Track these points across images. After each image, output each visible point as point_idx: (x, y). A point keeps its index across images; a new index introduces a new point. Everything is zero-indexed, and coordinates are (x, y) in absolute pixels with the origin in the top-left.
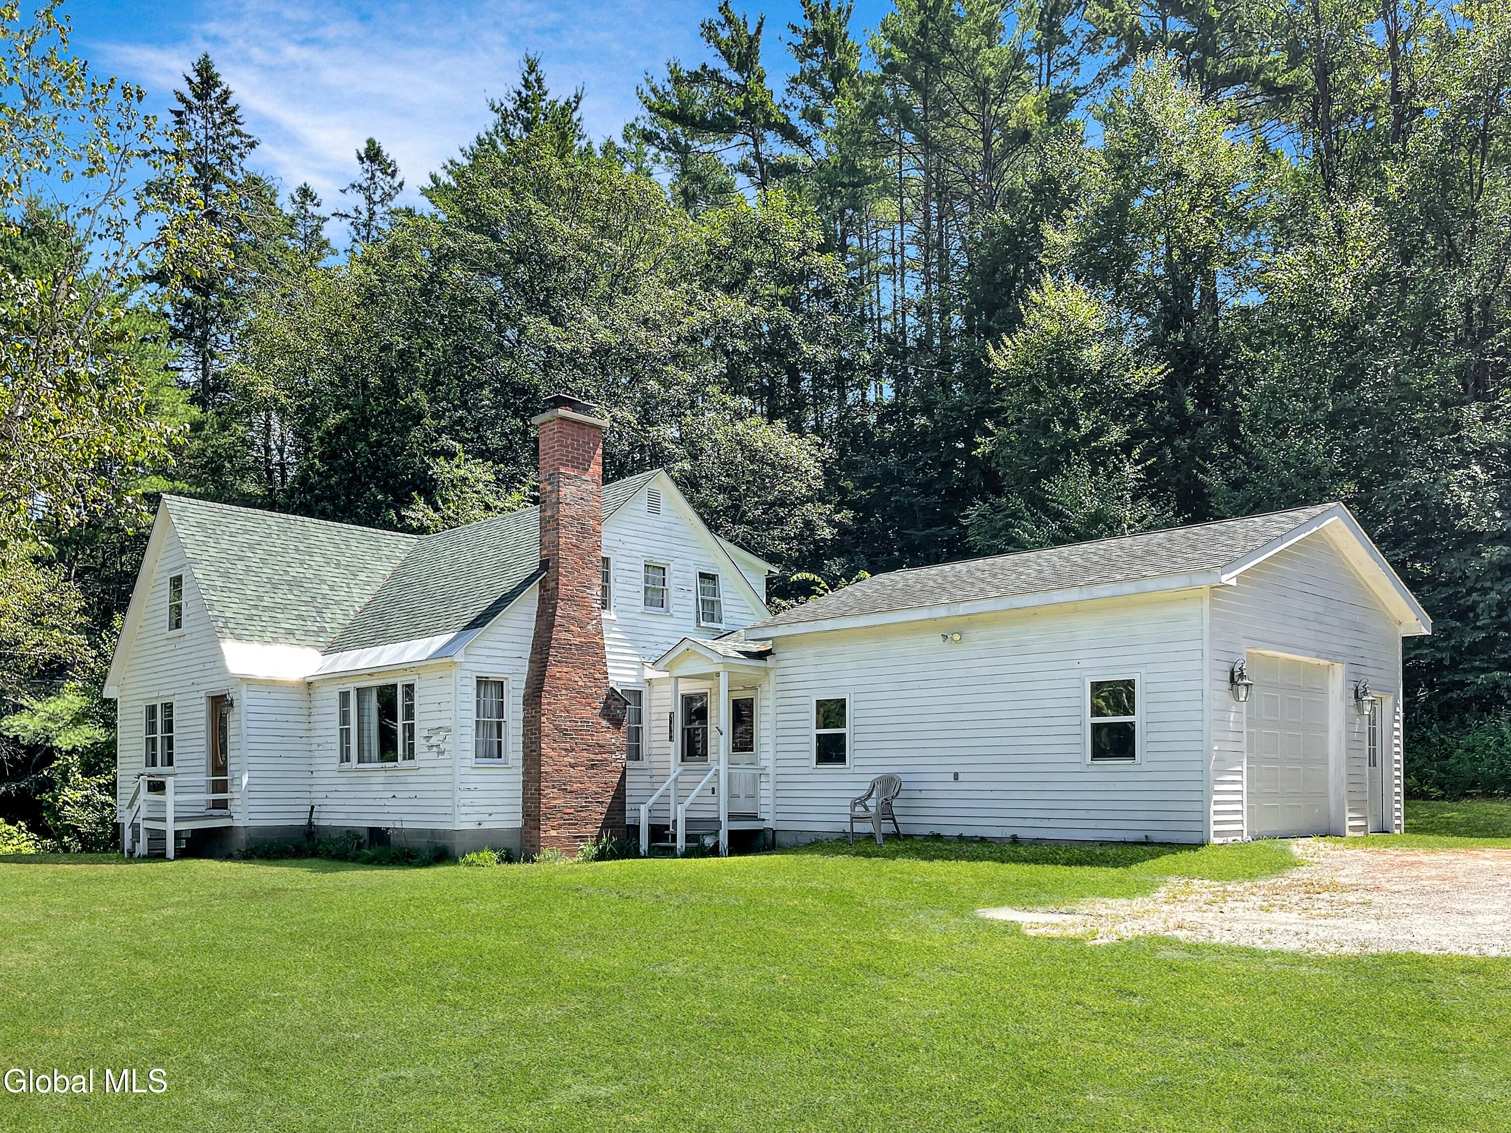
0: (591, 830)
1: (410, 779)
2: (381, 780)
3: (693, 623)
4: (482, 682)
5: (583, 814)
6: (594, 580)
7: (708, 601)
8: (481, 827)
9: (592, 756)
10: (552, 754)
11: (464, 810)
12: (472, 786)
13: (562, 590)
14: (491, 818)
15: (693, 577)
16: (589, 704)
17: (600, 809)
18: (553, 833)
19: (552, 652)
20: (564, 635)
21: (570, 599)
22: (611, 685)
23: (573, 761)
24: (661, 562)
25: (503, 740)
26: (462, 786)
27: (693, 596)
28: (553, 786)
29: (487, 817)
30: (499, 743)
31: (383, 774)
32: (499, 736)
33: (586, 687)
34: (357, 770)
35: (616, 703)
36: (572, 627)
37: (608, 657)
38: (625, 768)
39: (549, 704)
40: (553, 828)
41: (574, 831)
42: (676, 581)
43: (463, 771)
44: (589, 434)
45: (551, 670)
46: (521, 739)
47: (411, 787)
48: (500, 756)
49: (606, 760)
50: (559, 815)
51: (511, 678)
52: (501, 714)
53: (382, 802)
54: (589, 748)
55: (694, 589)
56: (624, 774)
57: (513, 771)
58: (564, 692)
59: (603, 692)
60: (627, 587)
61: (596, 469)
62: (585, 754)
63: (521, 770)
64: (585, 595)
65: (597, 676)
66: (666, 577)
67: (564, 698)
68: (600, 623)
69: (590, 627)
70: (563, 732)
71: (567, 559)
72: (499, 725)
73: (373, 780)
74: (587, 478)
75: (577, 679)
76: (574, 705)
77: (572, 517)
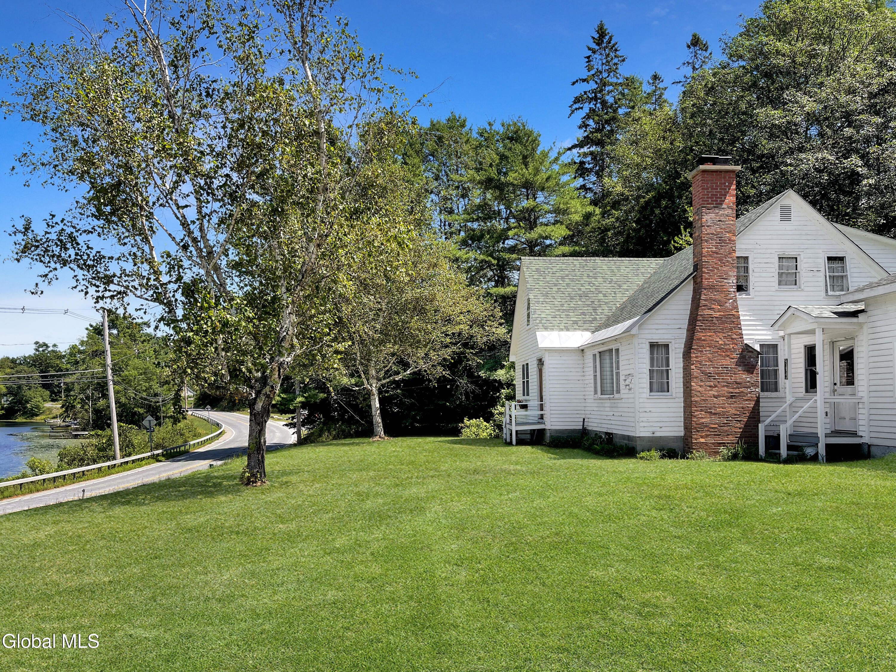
0: (732, 439)
1: (619, 405)
2: (608, 405)
3: (823, 293)
4: (653, 346)
5: (725, 428)
6: (730, 273)
7: (838, 277)
8: (655, 435)
9: (731, 390)
10: (700, 389)
11: (642, 424)
12: (648, 410)
13: (705, 282)
14: (661, 430)
15: (822, 262)
16: (728, 356)
17: (739, 425)
18: (702, 440)
19: (699, 323)
20: (707, 312)
21: (712, 288)
22: (745, 342)
23: (716, 394)
24: (793, 254)
25: (670, 381)
26: (641, 410)
27: (822, 274)
28: (702, 410)
29: (658, 429)
30: (668, 383)
31: (609, 401)
32: (668, 379)
33: (725, 344)
34: (600, 399)
35: (750, 354)
36: (713, 306)
37: (742, 323)
38: (758, 398)
39: (696, 357)
40: (702, 437)
41: (718, 440)
42: (806, 265)
43: (641, 400)
44: (725, 178)
45: (698, 335)
46: (682, 380)
47: (620, 409)
48: (668, 391)
49: (743, 392)
50: (706, 429)
51: (673, 341)
52: (668, 365)
53: (609, 418)
54: (728, 385)
55: (823, 270)
56: (758, 402)
57: (677, 400)
58: (708, 349)
59: (739, 348)
60: (764, 275)
61: (730, 199)
62: (726, 389)
63: (682, 400)
64: (723, 284)
65: (734, 336)
66: (798, 264)
67: (707, 353)
68: (735, 301)
69: (727, 305)
70: (709, 376)
71: (709, 262)
72: (667, 371)
73: (606, 405)
74: (724, 206)
75: (718, 340)
76: (716, 357)
77: (712, 234)
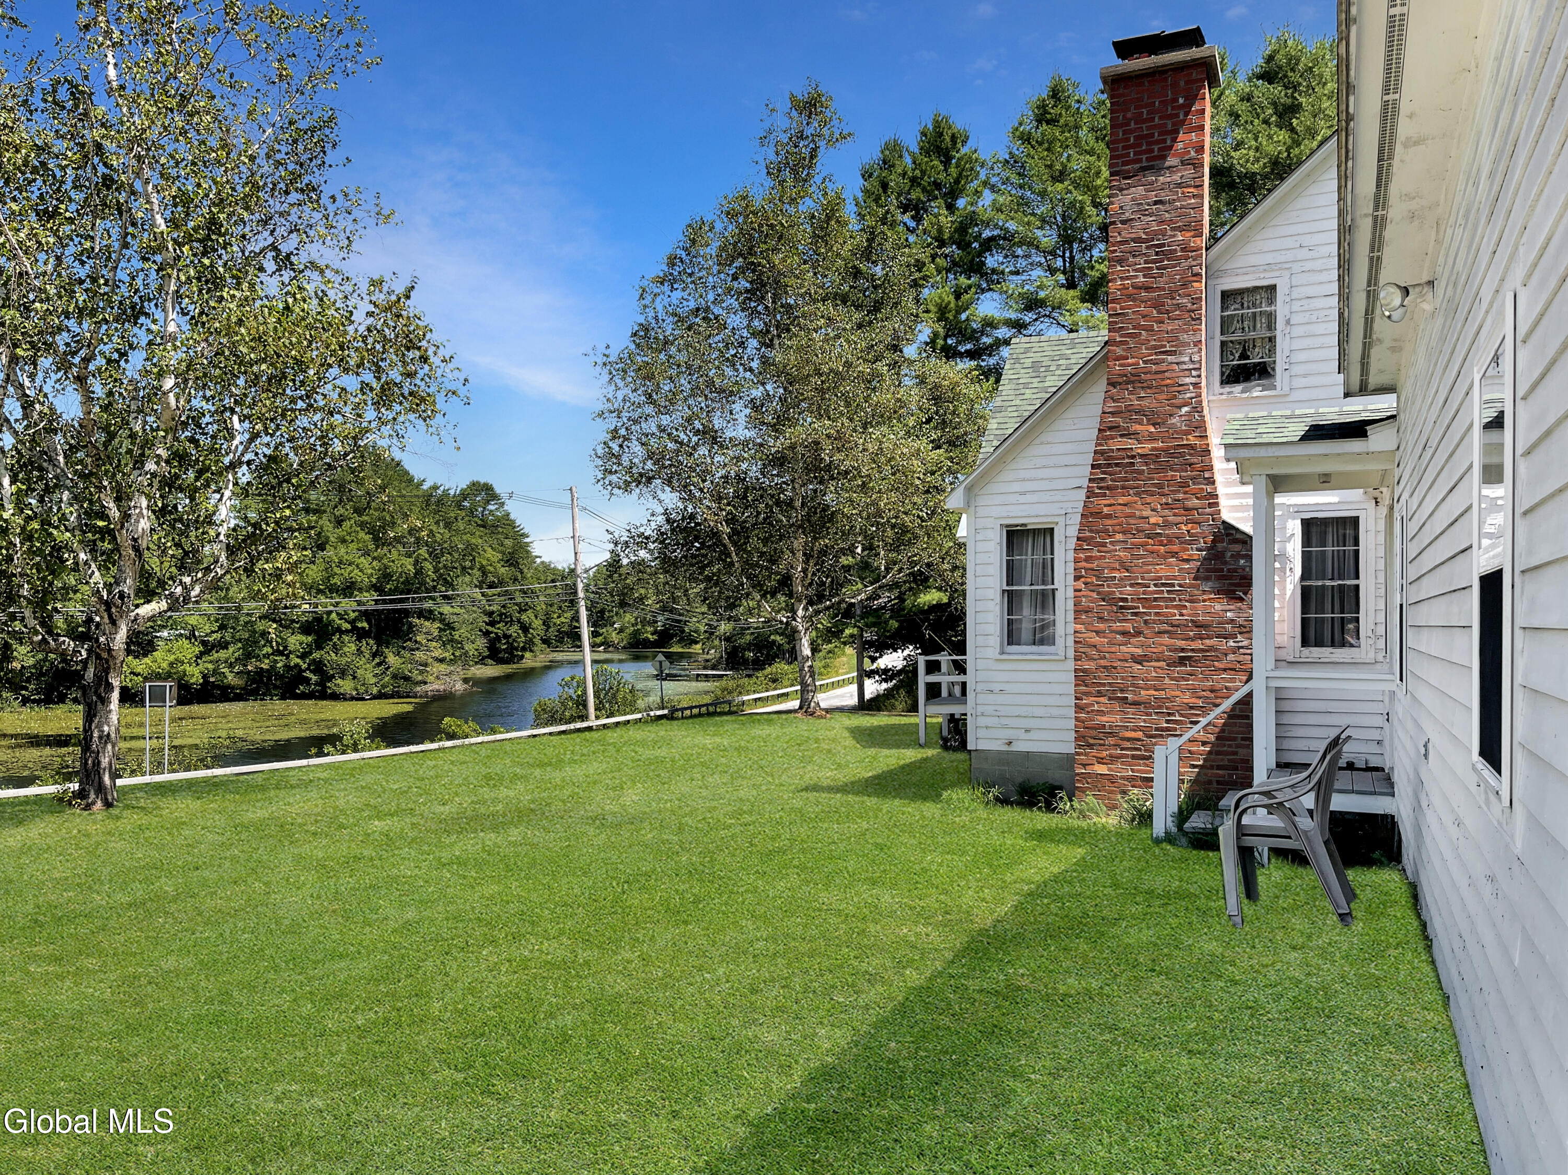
4: (1014, 534)
6: (1185, 337)
8: (1010, 748)
9: (1182, 644)
10: (1097, 639)
12: (996, 688)
14: (1028, 736)
16: (1174, 554)
18: (1102, 769)
19: (1096, 473)
21: (1131, 380)
22: (1222, 516)
23: (1139, 651)
26: (979, 687)
28: (1100, 694)
29: (1022, 734)
33: (1167, 524)
35: (1233, 546)
36: (1138, 427)
39: (1088, 559)
40: (1101, 761)
43: (981, 664)
44: (1175, 85)
45: (1093, 503)
49: (1211, 649)
50: (1111, 741)
51: (1062, 520)
54: (1173, 629)
57: (1065, 665)
58: (1119, 537)
59: (1206, 533)
61: (1190, 140)
62: (1166, 639)
64: (1163, 367)
65: (1196, 502)
68: (1198, 409)
69: (1175, 420)
70: (1122, 605)
74: (1171, 161)
75: (1145, 514)
76: (1142, 557)
77: (1135, 240)
